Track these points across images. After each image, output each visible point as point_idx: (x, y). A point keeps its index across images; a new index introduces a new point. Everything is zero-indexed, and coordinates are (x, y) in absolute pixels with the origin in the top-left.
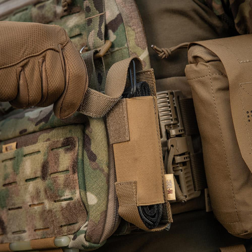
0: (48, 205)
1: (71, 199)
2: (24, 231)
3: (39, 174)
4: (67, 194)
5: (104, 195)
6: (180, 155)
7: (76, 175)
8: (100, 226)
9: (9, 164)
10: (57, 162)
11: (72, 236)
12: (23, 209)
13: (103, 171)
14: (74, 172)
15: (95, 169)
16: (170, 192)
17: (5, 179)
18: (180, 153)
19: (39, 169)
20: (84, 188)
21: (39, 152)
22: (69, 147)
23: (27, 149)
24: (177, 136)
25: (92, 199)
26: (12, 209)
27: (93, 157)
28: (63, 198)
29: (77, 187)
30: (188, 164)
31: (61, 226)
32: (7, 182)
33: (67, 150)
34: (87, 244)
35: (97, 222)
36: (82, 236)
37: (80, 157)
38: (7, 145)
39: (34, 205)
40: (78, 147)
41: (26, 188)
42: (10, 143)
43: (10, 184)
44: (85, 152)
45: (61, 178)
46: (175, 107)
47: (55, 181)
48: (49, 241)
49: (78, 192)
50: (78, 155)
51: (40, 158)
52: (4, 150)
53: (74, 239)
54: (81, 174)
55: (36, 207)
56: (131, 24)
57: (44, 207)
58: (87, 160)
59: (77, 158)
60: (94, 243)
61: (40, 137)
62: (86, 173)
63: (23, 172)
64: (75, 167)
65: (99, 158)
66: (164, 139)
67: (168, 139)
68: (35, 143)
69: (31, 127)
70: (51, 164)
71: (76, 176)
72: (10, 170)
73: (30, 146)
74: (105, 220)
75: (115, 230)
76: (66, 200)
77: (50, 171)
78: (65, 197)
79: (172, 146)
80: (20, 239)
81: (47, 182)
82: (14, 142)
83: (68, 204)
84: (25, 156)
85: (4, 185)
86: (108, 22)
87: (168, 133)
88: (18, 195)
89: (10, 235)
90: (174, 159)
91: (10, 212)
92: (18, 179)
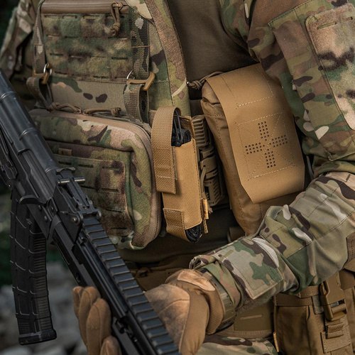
1: (120, 212)
3: (93, 185)
4: (117, 208)
5: (147, 213)
6: (210, 172)
7: (125, 195)
10: (108, 182)
11: (121, 238)
13: (147, 195)
14: (123, 193)
15: (140, 193)
19: (94, 182)
20: (132, 207)
21: (92, 166)
24: (208, 157)
25: (138, 216)
27: (138, 184)
28: (112, 208)
29: (126, 205)
31: (112, 228)
33: (117, 172)
35: (141, 233)
37: (127, 181)
38: (63, 149)
40: (126, 172)
42: (66, 148)
44: (131, 177)
45: (112, 195)
47: (107, 196)
49: (126, 208)
50: (125, 179)
51: (94, 173)
52: (60, 153)
53: (122, 242)
54: (128, 195)
56: (172, 59)
58: (133, 185)
61: (92, 153)
62: (133, 195)
65: (144, 185)
67: (201, 159)
68: (88, 157)
69: (84, 140)
70: (103, 181)
76: (116, 211)
77: (102, 186)
79: (204, 166)
81: (99, 194)
82: (69, 148)
83: (118, 215)
84: (79, 165)
86: (152, 55)
87: (201, 155)
90: (205, 176)
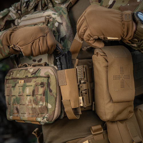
0: (34, 106)
1: (42, 105)
2: (25, 114)
3: (31, 94)
4: (41, 103)
5: (54, 105)
6: (84, 90)
8: (52, 116)
9: (21, 88)
10: (38, 91)
11: (42, 118)
12: (25, 106)
13: (54, 96)
14: (44, 96)
15: (51, 95)
16: (81, 103)
17: (19, 93)
18: (84, 89)
19: (32, 92)
20: (47, 102)
21: (32, 86)
22: (42, 86)
23: (28, 84)
24: (84, 83)
25: (50, 106)
26: (21, 105)
27: (51, 91)
28: (39, 104)
29: (45, 101)
30: (87, 93)
31: (39, 114)
32: (20, 95)
33: (42, 87)
34: (47, 122)
35: (51, 115)
36: (46, 119)
37: (46, 90)
38: (20, 81)
39: (29, 105)
40: (46, 86)
41: (27, 99)
42: (22, 80)
43: (21, 96)
44: (48, 88)
45: (39, 97)
46: (84, 72)
47: (37, 98)
48: (34, 119)
49: (45, 103)
50: (45, 89)
51: (32, 88)
52: (19, 82)
53: (43, 119)
54: (46, 96)
55: (30, 106)
56: (69, 39)
57: (33, 106)
58: (48, 92)
59: (45, 91)
60: (50, 122)
61: (32, 80)
62: (48, 97)
63: (26, 92)
64: (44, 94)
65: (53, 91)
66: (79, 83)
67: (80, 84)
68: (30, 82)
69: (29, 75)
70: (36, 91)
71: (44, 97)
72: (21, 91)
73: (29, 83)
74: (54, 114)
75: (58, 118)
76: (40, 105)
77: (35, 94)
78: (40, 104)
79: (81, 87)
80: (24, 116)
81: (34, 98)
82: (23, 80)
83: (41, 107)
84: (27, 86)
85: (19, 96)
86: (61, 37)
87: (80, 82)
88: (23, 100)
89: (20, 114)
90: (82, 92)
91: (21, 106)
92: (24, 94)
